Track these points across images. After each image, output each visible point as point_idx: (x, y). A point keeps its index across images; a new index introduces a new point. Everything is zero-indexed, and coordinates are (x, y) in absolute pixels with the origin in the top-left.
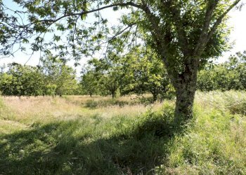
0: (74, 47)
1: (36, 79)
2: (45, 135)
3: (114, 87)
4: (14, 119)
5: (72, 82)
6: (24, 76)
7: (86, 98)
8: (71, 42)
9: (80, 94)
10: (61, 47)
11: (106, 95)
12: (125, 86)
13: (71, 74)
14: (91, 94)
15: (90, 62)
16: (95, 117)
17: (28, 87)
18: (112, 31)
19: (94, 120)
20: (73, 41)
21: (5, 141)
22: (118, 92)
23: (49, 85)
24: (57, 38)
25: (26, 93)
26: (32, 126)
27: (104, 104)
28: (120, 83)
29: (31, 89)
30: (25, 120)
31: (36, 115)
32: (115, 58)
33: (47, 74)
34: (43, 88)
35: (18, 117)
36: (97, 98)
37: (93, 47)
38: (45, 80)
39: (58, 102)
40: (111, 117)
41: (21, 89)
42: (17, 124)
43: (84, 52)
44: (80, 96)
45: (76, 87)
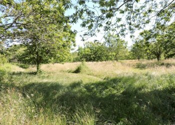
0: (130, 24)
1: (101, 50)
2: (114, 85)
3: (160, 52)
4: (93, 75)
5: (125, 50)
6: (94, 49)
7: (136, 62)
8: (129, 21)
9: (130, 59)
10: (122, 25)
11: (152, 59)
12: (169, 51)
13: (124, 45)
14: (139, 59)
15: (142, 34)
16: (146, 75)
17: (97, 55)
18: (160, 5)
19: (147, 77)
20: (130, 19)
21: (92, 86)
22: (162, 56)
23: (110, 54)
24: (119, 20)
25: (96, 59)
26: (105, 79)
27: (153, 65)
28: (165, 49)
29: (99, 57)
30: (99, 76)
31: (106, 73)
32: (163, 27)
33: (108, 46)
34: (106, 56)
35: (95, 73)
36: (144, 62)
37: (145, 22)
38: (107, 51)
39: (117, 65)
40: (160, 75)
41: (93, 57)
42: (95, 78)
43: (137, 26)
44: (130, 60)
45: (127, 54)
